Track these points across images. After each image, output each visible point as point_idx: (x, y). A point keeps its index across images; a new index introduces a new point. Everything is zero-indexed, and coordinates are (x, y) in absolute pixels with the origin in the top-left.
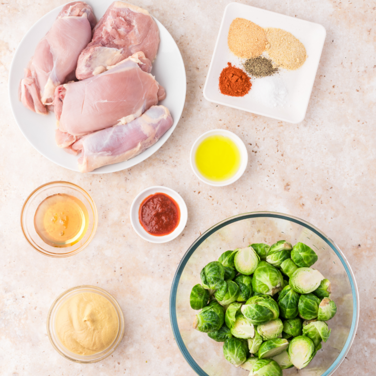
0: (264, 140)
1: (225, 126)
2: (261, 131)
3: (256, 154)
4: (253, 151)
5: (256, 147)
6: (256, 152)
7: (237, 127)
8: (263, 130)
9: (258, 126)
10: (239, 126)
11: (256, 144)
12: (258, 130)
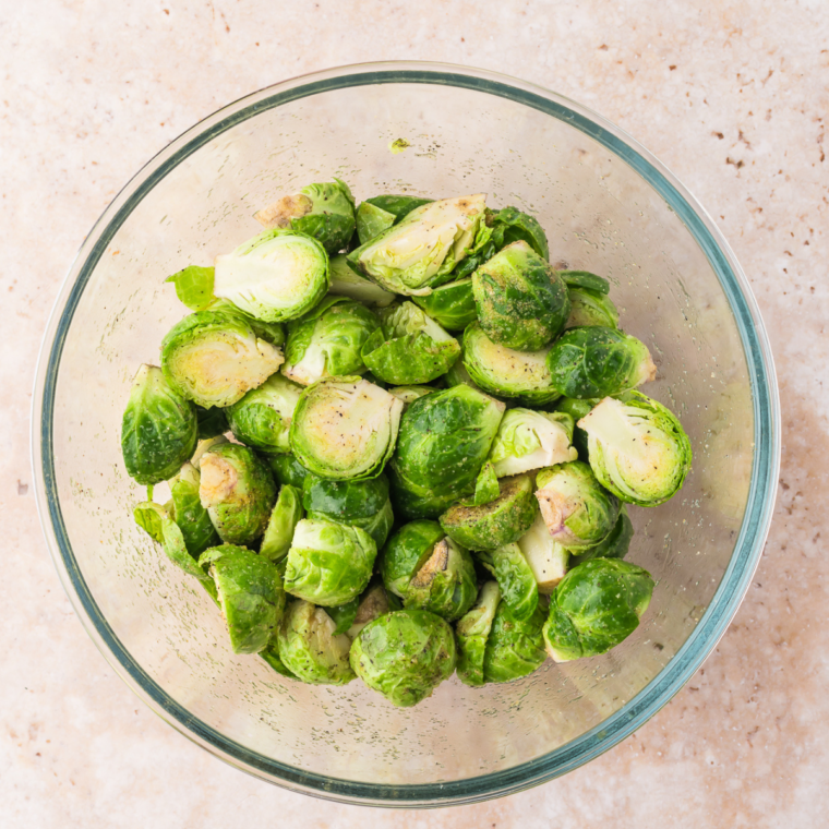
0: (769, 118)
1: (622, 68)
2: (758, 84)
3: (742, 169)
4: (728, 161)
5: (741, 146)
6: (740, 164)
7: (667, 72)
8: (764, 82)
9: (745, 65)
10: (672, 68)
11: (741, 134)
12: (747, 79)
